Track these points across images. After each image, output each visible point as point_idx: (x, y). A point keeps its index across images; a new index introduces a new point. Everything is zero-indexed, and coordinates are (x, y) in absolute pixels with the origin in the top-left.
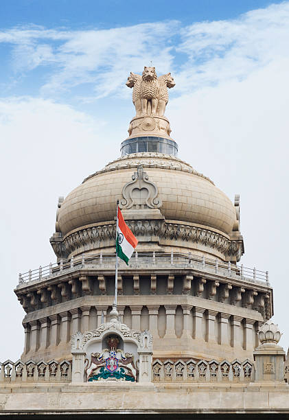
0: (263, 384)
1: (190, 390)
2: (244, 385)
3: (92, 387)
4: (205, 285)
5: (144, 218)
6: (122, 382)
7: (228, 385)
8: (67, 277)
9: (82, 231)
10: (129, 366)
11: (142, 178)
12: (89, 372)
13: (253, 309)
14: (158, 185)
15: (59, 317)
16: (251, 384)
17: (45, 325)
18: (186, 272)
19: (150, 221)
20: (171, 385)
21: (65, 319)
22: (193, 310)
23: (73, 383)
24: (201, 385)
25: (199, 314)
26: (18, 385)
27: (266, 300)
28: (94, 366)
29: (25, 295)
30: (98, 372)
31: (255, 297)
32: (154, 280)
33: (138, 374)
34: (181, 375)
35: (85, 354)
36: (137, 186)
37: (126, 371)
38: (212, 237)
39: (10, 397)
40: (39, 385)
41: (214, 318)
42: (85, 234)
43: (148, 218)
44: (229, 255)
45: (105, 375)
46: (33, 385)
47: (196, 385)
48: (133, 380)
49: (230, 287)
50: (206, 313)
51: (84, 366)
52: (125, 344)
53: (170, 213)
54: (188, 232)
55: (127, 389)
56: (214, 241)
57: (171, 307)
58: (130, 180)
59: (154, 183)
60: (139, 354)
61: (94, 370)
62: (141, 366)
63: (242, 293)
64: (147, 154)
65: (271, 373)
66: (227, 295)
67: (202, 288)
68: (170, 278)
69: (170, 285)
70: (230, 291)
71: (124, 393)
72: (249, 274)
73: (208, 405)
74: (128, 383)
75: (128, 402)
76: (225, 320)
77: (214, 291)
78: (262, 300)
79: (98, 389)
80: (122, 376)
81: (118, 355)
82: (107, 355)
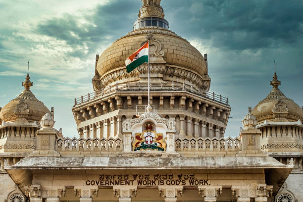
1: (201, 156)
3: (137, 154)
4: (193, 103)
5: (153, 62)
6: (156, 151)
7: (225, 152)
8: (107, 98)
9: (113, 72)
13: (219, 120)
15: (101, 123)
16: (240, 152)
17: (92, 129)
18: (182, 94)
19: (157, 64)
21: (105, 124)
22: (186, 118)
23: (125, 151)
25: (190, 121)
26: (88, 153)
27: (227, 114)
29: (78, 112)
30: (140, 145)
31: (221, 112)
32: (162, 99)
33: (166, 146)
34: (187, 147)
35: (131, 133)
37: (158, 145)
38: (194, 77)
39: (85, 159)
40: (102, 152)
41: (198, 124)
42: (115, 74)
43: (156, 62)
44: (202, 89)
46: (99, 152)
49: (207, 106)
50: (193, 120)
51: (131, 141)
52: (157, 128)
53: (170, 60)
54: (179, 72)
55: (159, 155)
56: (195, 79)
57: (173, 116)
59: (159, 42)
60: (167, 133)
62: (168, 141)
63: (214, 110)
64: (151, 27)
65: (252, 145)
66: (205, 110)
67: (191, 105)
68: (172, 98)
69: (172, 102)
70: (207, 108)
71: (159, 158)
72: (217, 98)
73: (215, 164)
74: (160, 152)
75: (162, 162)
76: (204, 126)
77: (198, 108)
78: (225, 115)
79: (141, 155)
80: (156, 148)
81: (153, 135)
82: (145, 134)
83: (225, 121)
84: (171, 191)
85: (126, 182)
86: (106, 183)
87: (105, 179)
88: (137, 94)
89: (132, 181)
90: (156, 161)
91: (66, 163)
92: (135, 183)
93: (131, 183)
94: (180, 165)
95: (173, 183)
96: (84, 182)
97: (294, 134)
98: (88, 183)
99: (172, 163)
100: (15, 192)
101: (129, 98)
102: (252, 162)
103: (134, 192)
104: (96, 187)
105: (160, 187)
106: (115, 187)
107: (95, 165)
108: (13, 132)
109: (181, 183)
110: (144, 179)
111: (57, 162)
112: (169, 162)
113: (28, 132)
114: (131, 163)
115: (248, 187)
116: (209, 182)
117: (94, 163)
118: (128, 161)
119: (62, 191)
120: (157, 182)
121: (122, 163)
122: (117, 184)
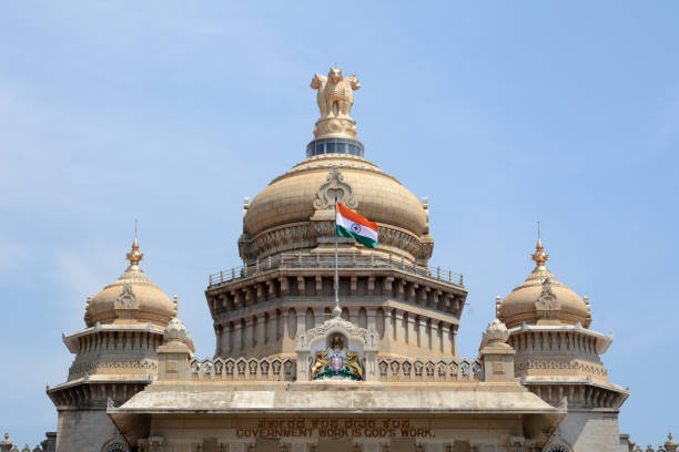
0: (495, 384)
1: (419, 390)
2: (474, 384)
3: (318, 385)
4: (405, 287)
6: (348, 381)
7: (457, 384)
9: (274, 232)
10: (355, 364)
11: (337, 178)
12: (314, 369)
14: (353, 185)
15: (255, 319)
16: (482, 384)
17: (239, 326)
18: (388, 273)
20: (399, 384)
21: (261, 320)
22: (394, 311)
23: (298, 381)
24: (430, 384)
25: (400, 317)
26: (241, 383)
27: (461, 302)
28: (318, 364)
30: (323, 370)
31: (450, 300)
32: (354, 281)
33: (364, 373)
35: (309, 352)
36: (332, 186)
37: (351, 370)
39: (236, 395)
40: (263, 383)
41: (413, 320)
42: (277, 234)
44: (419, 258)
45: (330, 373)
46: (257, 383)
47: (424, 384)
48: (359, 379)
49: (429, 290)
50: (406, 315)
51: (308, 364)
52: (350, 343)
55: (353, 388)
56: (407, 243)
57: (372, 309)
58: (324, 181)
59: (349, 184)
60: (365, 352)
61: (318, 368)
62: (368, 366)
63: (439, 297)
64: (336, 155)
65: (501, 373)
66: (425, 297)
67: (402, 290)
68: (371, 279)
69: (371, 286)
70: (428, 293)
71: (353, 392)
72: (445, 277)
73: (441, 405)
74: (355, 383)
75: (358, 401)
76: (423, 323)
77: (413, 294)
78: (458, 304)
79: (325, 388)
80: (348, 375)
81: (343, 353)
82: (331, 353)
83: (457, 314)
84: (372, 447)
85: (301, 432)
86: (269, 434)
87: (267, 426)
88: (314, 274)
89: (310, 431)
90: (349, 398)
91: (207, 401)
92: (316, 432)
93: (308, 433)
94: (386, 406)
95: (375, 433)
96: (234, 431)
97: (571, 346)
98: (240, 433)
99: (374, 403)
100: (115, 441)
101: (300, 279)
102: (500, 402)
103: (314, 447)
104: (252, 440)
105: (356, 440)
106: (284, 440)
107: (253, 406)
108: (112, 340)
109: (388, 433)
110: (330, 427)
111: (193, 400)
112: (369, 401)
113: (137, 340)
114: (309, 401)
115: (495, 442)
116: (432, 432)
117: (250, 401)
118: (304, 399)
119: (199, 447)
120: (350, 432)
121: (295, 402)
122: (287, 434)
